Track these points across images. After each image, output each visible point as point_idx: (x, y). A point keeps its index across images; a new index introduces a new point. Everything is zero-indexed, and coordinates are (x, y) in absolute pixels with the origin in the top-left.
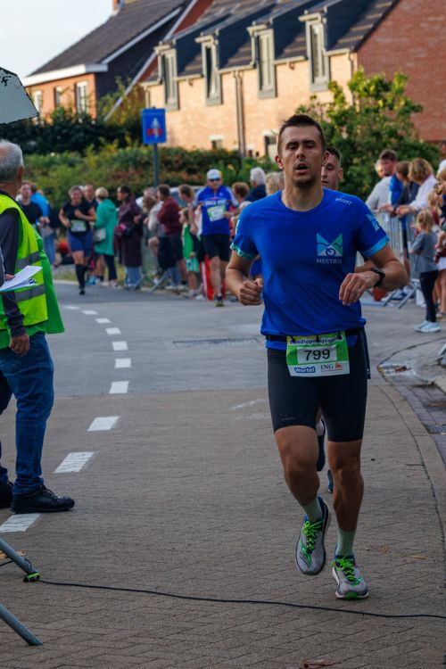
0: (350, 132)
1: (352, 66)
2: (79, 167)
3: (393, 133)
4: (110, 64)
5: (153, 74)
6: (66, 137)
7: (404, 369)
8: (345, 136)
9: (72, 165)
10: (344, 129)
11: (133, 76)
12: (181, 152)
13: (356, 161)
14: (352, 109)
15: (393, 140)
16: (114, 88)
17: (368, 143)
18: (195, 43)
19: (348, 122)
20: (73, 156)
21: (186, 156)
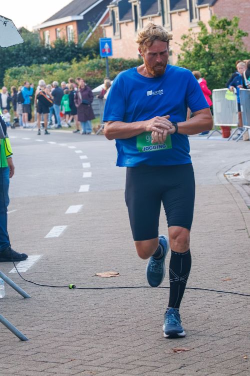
0: (210, 48)
1: (211, 13)
2: (68, 70)
3: (233, 48)
4: (84, 16)
5: (106, 20)
6: (63, 54)
7: (238, 174)
8: (207, 50)
9: (65, 69)
10: (207, 46)
11: (97, 22)
12: (122, 61)
13: (213, 63)
14: (212, 36)
15: (233, 52)
16: (87, 28)
17: (220, 53)
18: (128, 3)
19: (209, 42)
20: (66, 64)
21: (125, 63)
